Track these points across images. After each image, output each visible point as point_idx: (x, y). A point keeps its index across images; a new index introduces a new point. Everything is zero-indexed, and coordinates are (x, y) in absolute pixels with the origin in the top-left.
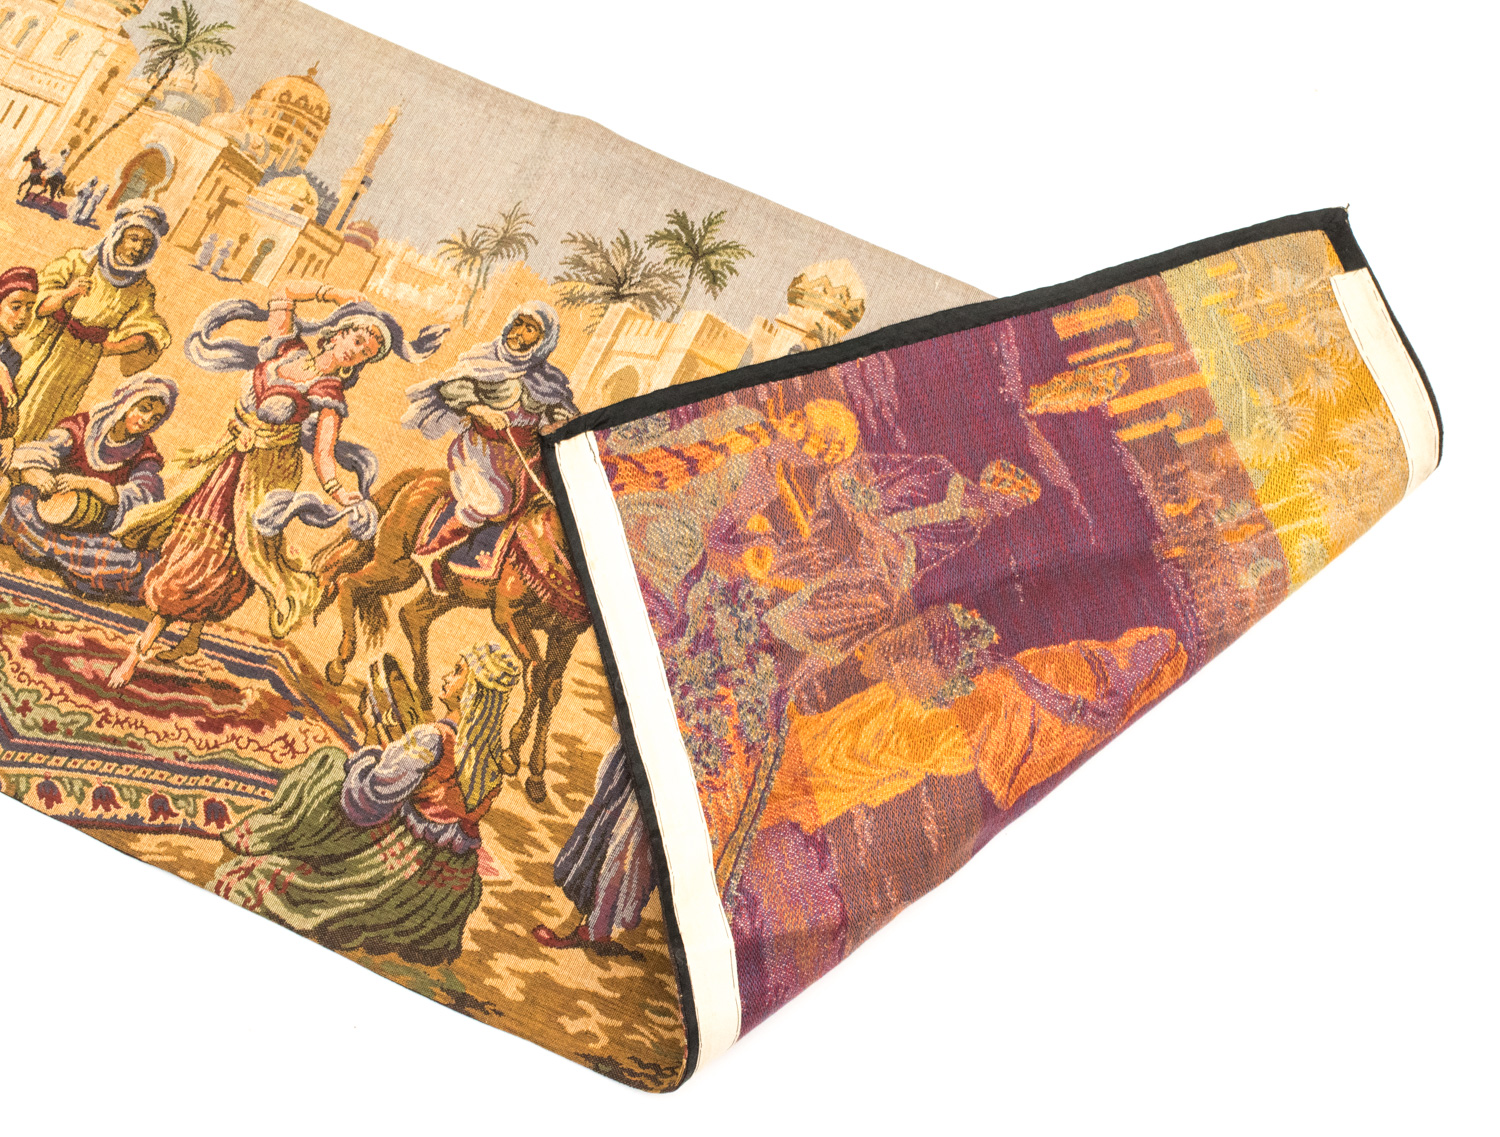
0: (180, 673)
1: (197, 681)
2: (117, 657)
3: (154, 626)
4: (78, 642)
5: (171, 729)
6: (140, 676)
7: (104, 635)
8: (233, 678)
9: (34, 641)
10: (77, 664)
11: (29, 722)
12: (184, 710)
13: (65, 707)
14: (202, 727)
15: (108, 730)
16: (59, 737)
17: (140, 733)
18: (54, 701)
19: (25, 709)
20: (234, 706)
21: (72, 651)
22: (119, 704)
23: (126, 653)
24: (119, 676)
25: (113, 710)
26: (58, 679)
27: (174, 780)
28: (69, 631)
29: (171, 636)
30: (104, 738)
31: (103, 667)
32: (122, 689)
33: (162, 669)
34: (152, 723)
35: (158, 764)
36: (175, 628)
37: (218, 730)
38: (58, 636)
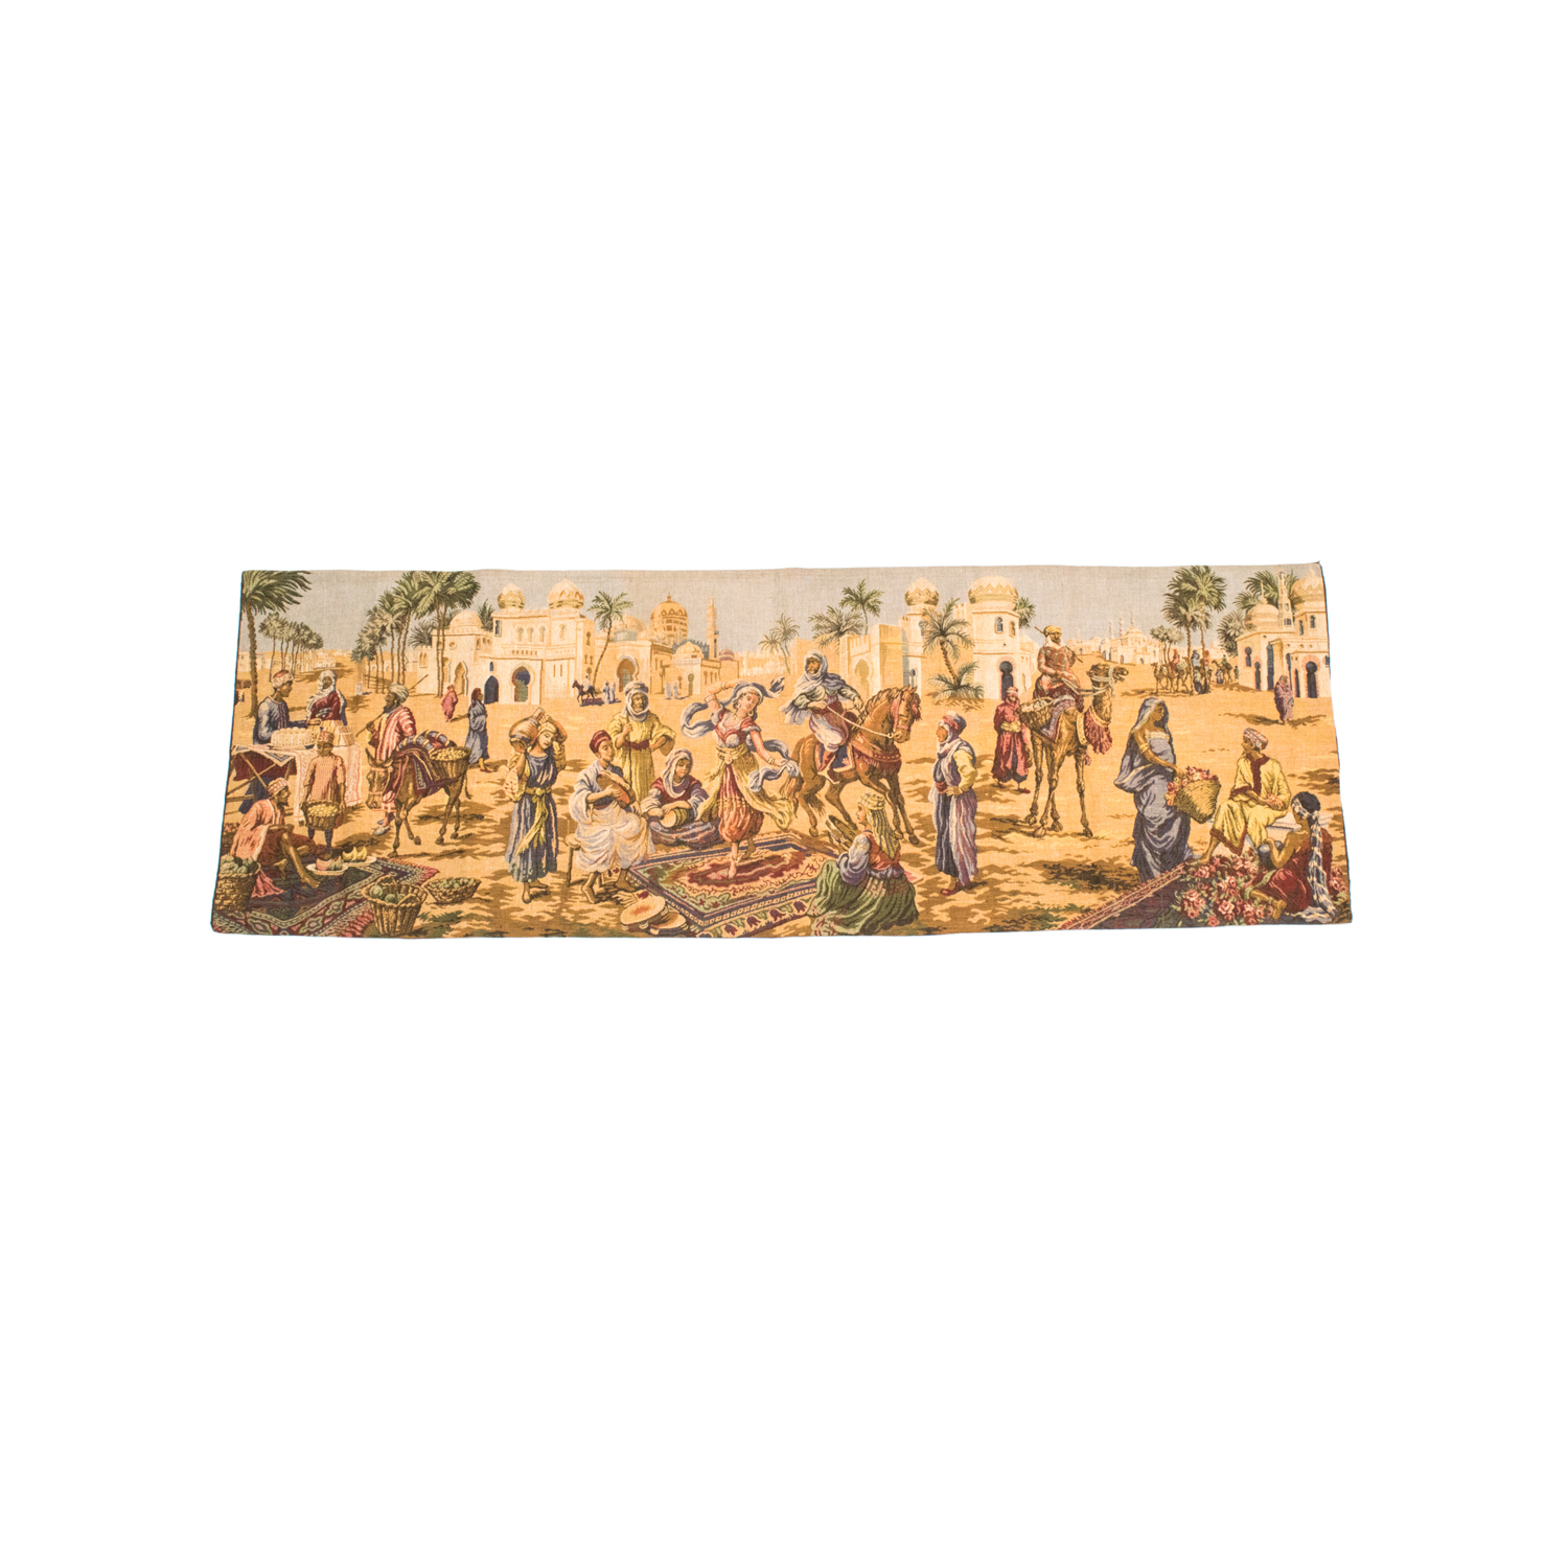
0: (754, 861)
1: (762, 861)
2: (727, 866)
3: (734, 847)
4: (709, 868)
5: (762, 883)
6: (739, 869)
7: (717, 860)
8: (775, 853)
9: (691, 876)
10: (713, 876)
11: (707, 907)
12: (763, 874)
13: (717, 894)
14: (772, 876)
15: (739, 895)
16: (721, 907)
17: (751, 890)
18: (712, 894)
19: (702, 903)
20: (782, 863)
21: (708, 872)
22: (737, 883)
23: (730, 863)
24: (731, 873)
25: (736, 887)
26: (709, 885)
27: (775, 901)
28: (703, 865)
29: (743, 848)
30: (739, 899)
31: (723, 872)
32: (735, 877)
33: (746, 862)
34: (753, 884)
35: (765, 899)
36: (742, 844)
37: (781, 875)
38: (700, 869)
